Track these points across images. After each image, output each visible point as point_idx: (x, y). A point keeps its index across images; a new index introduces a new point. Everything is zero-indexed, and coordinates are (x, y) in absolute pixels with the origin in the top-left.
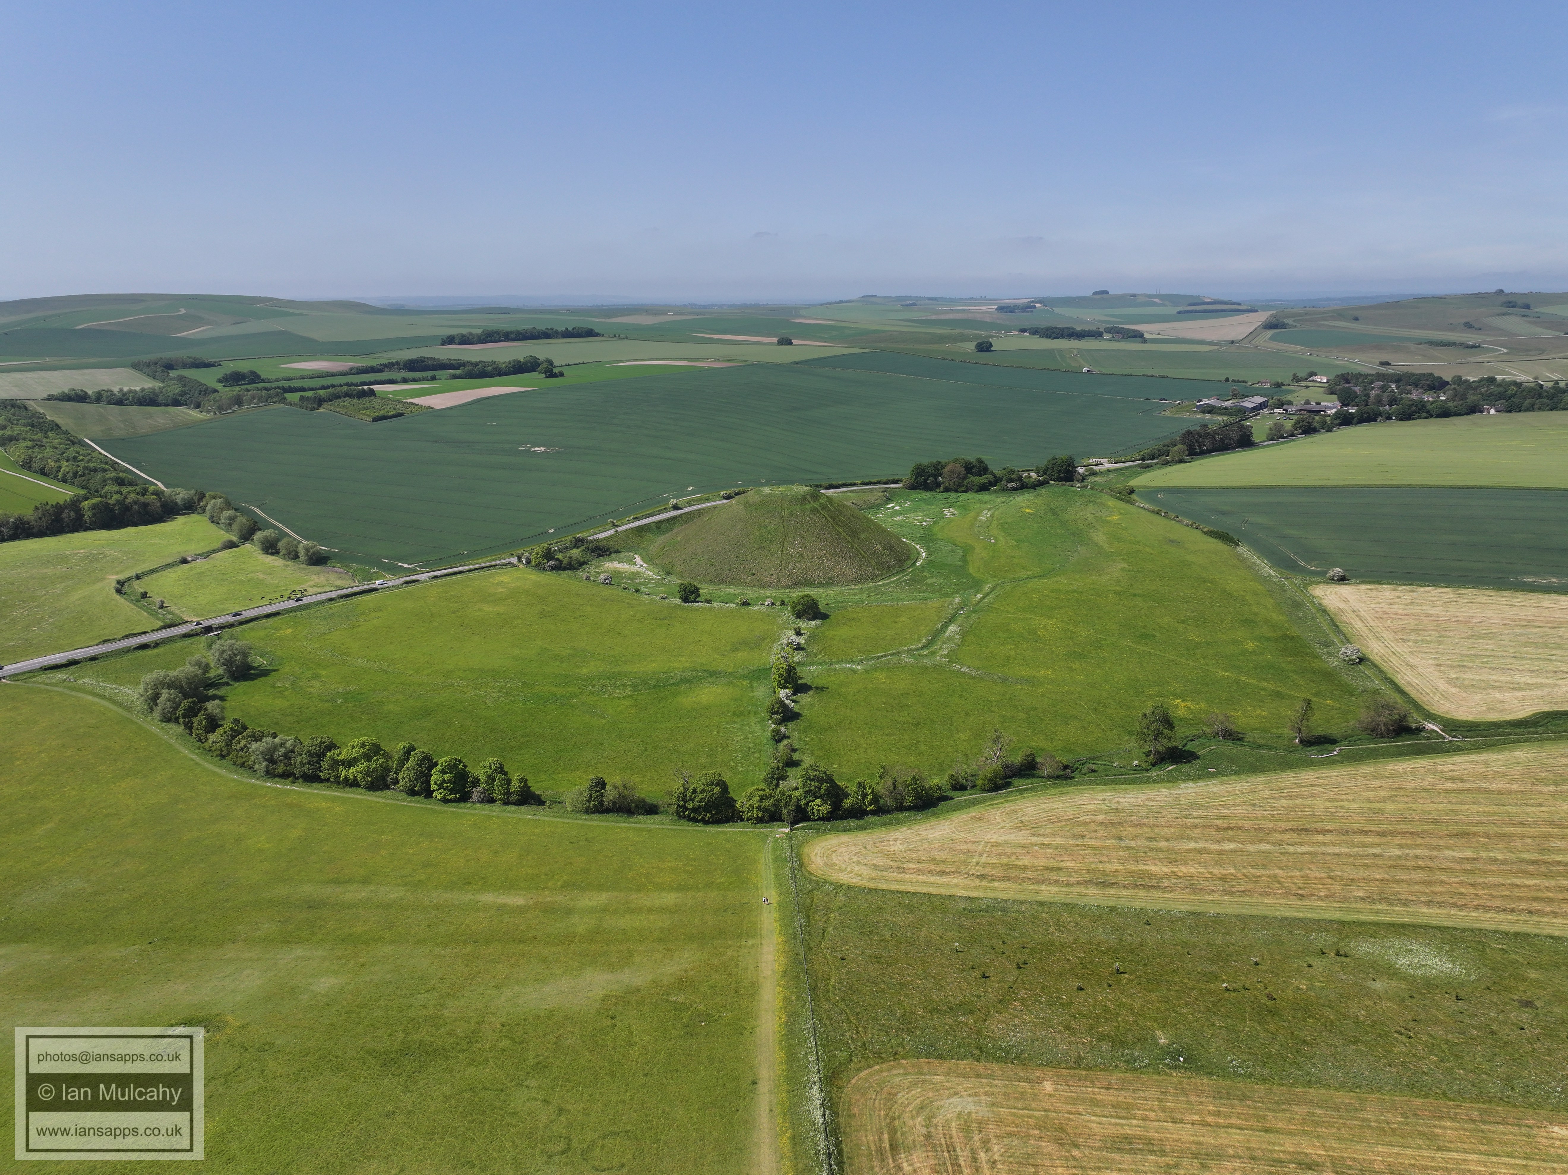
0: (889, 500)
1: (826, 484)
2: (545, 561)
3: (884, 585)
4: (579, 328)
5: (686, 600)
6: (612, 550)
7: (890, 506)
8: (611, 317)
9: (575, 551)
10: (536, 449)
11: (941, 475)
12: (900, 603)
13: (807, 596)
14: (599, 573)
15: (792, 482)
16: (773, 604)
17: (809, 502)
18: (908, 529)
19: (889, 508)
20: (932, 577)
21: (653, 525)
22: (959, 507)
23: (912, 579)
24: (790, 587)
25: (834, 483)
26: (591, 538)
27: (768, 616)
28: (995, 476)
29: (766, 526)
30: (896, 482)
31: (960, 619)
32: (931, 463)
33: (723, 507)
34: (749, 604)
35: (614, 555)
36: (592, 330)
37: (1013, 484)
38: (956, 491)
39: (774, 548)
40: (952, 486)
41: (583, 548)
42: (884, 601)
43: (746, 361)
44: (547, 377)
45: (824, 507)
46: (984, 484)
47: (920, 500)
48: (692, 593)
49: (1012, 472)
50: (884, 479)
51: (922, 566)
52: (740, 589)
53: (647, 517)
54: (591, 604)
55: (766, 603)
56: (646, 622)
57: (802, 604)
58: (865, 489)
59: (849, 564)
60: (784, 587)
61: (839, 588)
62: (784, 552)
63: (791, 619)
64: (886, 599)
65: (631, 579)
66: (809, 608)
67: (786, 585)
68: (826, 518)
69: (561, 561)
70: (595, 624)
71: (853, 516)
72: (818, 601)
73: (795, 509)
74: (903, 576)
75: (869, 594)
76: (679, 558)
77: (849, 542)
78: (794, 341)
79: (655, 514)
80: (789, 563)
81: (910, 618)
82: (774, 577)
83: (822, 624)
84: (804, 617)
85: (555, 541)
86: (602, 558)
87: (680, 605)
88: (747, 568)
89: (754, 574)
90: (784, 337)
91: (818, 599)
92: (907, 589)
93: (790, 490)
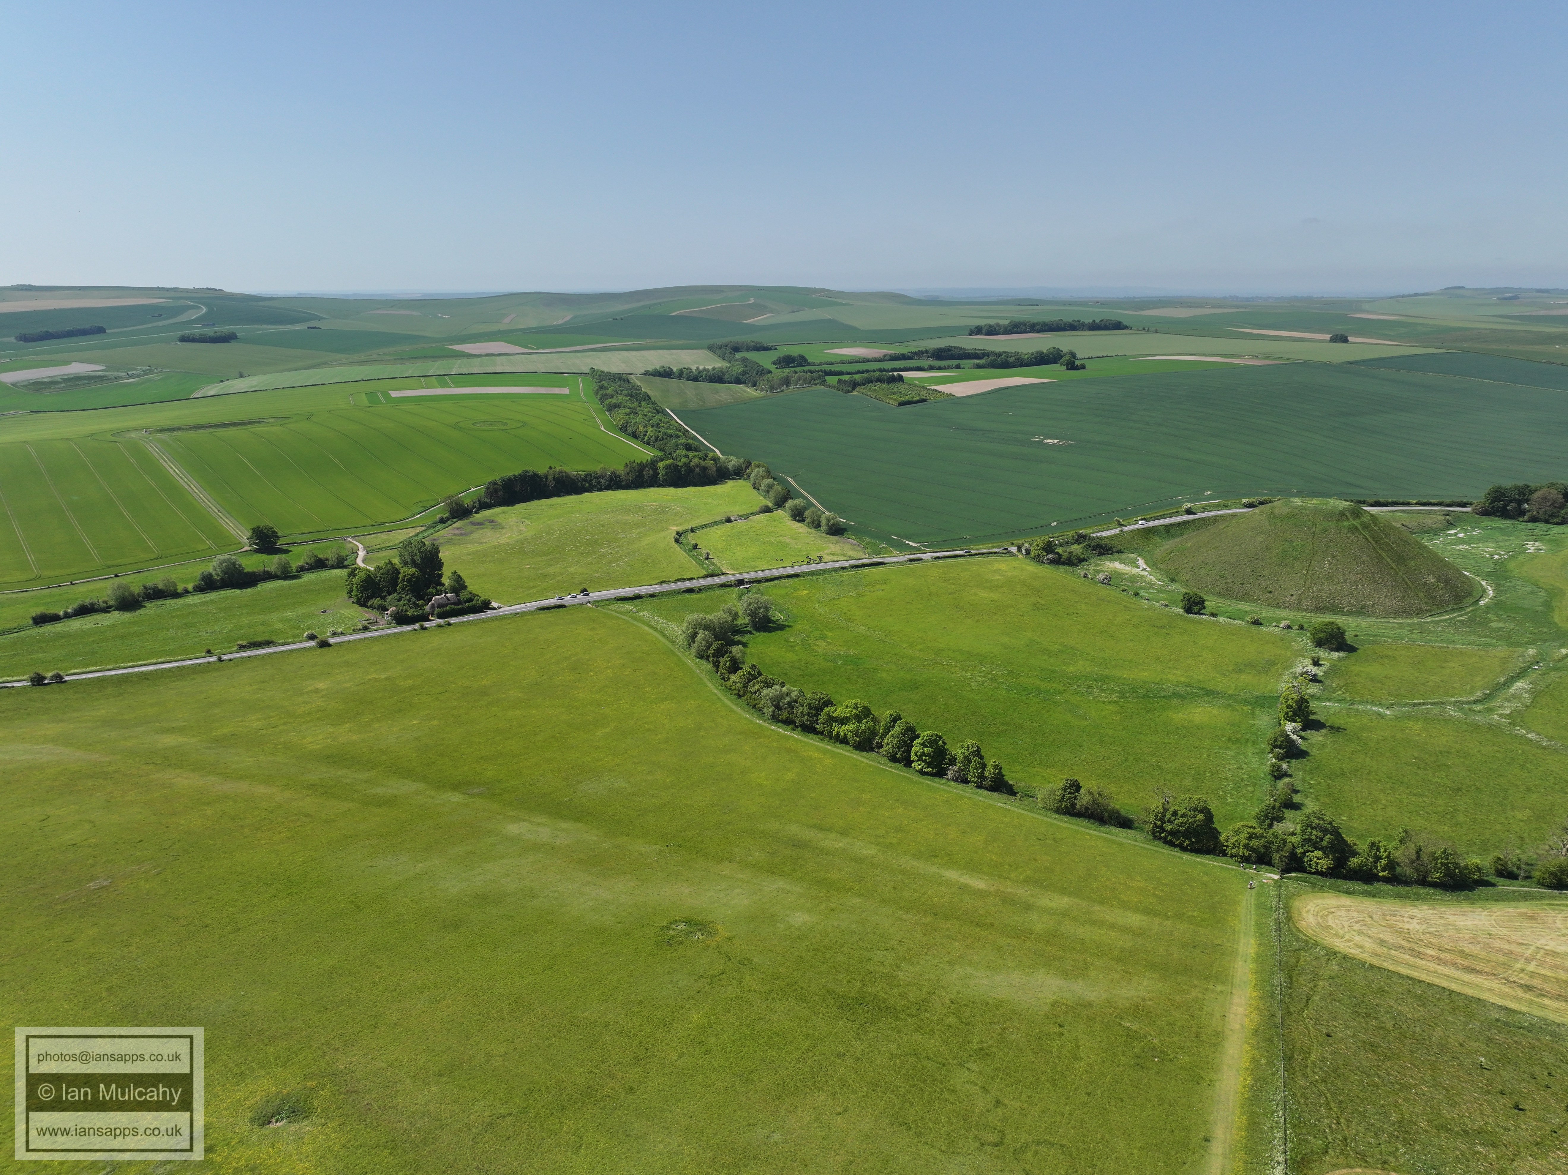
0: (1451, 525)
1: (1371, 500)
2: (1045, 554)
3: (1432, 622)
4: (1107, 320)
5: (1189, 610)
6: (1114, 550)
7: (1452, 532)
8: (1142, 310)
9: (1076, 546)
10: (1049, 441)
11: (1527, 501)
12: (1451, 646)
13: (1332, 623)
14: (1098, 572)
15: (1329, 496)
16: (1289, 627)
17: (1348, 519)
18: (1472, 562)
19: (1451, 535)
20: (1499, 621)
21: (1161, 528)
22: (1549, 541)
23: (1471, 620)
24: (1312, 611)
25: (1381, 500)
26: (1094, 535)
27: (1282, 639)
29: (1291, 541)
30: (1464, 505)
31: (1533, 676)
32: (1516, 487)
33: (1243, 515)
34: (1261, 624)
35: (1116, 555)
36: (1120, 322)
38: (1547, 522)
39: (1297, 565)
40: (1542, 516)
41: (1085, 544)
42: (1431, 641)
43: (1289, 359)
44: (1068, 369)
45: (1366, 527)
47: (1495, 528)
48: (1197, 604)
50: (1448, 501)
51: (1487, 606)
52: (1252, 606)
53: (1156, 519)
54: (1086, 603)
55: (1281, 626)
56: (1142, 628)
57: (1325, 632)
58: (1421, 510)
59: (1389, 594)
60: (1305, 610)
61: (1374, 619)
62: (1310, 572)
63: (1310, 646)
64: (1432, 639)
65: (1131, 582)
66: (1333, 637)
67: (1308, 609)
68: (1367, 539)
69: (1060, 556)
70: (1088, 623)
71: (1401, 540)
72: (1345, 631)
73: (1329, 526)
74: (1459, 616)
75: (1411, 631)
76: (1186, 565)
77: (1393, 568)
78: (1350, 339)
79: (1165, 516)
80: (1315, 584)
81: (1462, 665)
82: (1293, 598)
83: (1346, 657)
84: (1325, 646)
85: (1056, 535)
86: (1103, 557)
87: (1182, 615)
88: (1264, 584)
89: (1271, 592)
90: (1339, 333)
91: (1345, 628)
92: (1463, 631)
93: (1326, 504)
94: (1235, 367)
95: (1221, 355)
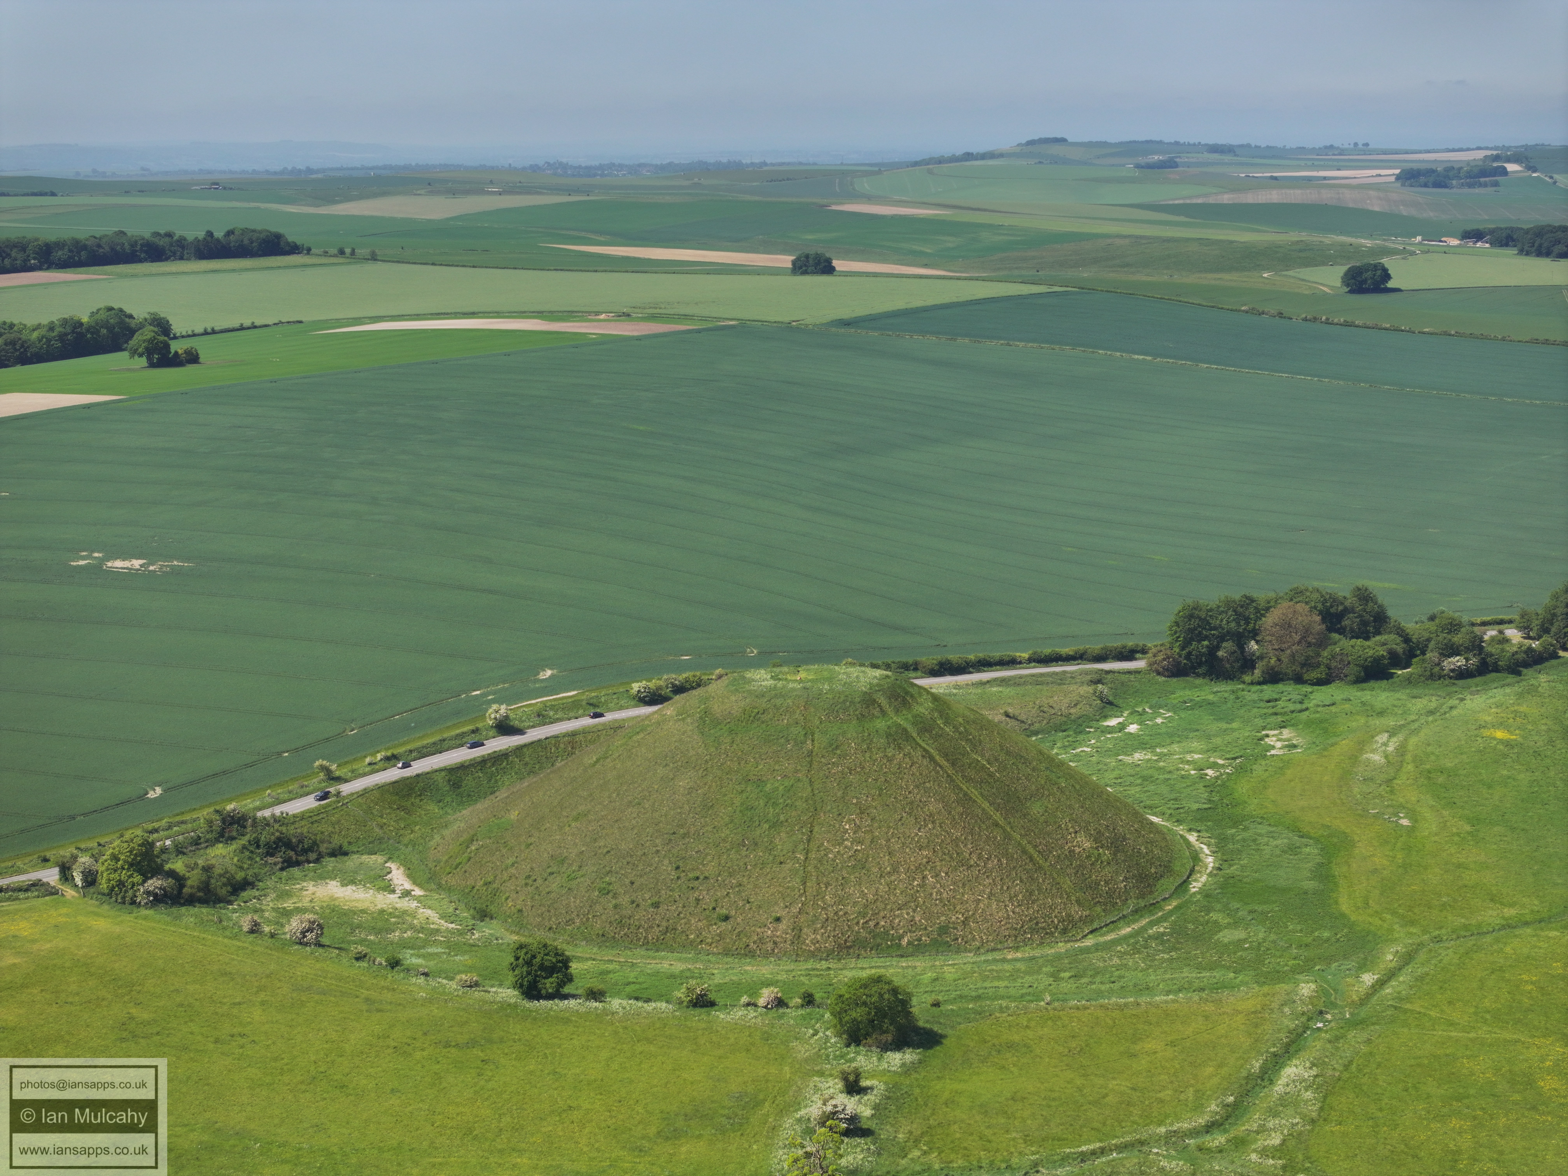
0: (1109, 705)
1: (930, 660)
2: (137, 878)
3: (1097, 947)
4: (245, 231)
5: (532, 991)
6: (323, 848)
7: (1113, 722)
8: (331, 200)
9: (220, 850)
10: (119, 564)
11: (1254, 634)
12: (1143, 1000)
13: (878, 980)
14: (287, 914)
15: (834, 656)
16: (780, 1003)
17: (883, 712)
18: (1164, 789)
19: (1110, 730)
20: (1235, 925)
21: (440, 778)
22: (1309, 724)
23: (1178, 931)
24: (829, 955)
25: (954, 657)
26: (267, 813)
27: (767, 1037)
28: (1407, 640)
29: (760, 782)
30: (1128, 655)
31: (1316, 1046)
32: (1229, 604)
33: (640, 725)
34: (712, 1004)
35: (330, 863)
36: (278, 237)
37: (1458, 661)
38: (1299, 680)
39: (782, 842)
40: (1286, 667)
41: (244, 841)
42: (1100, 994)
43: (704, 319)
44: (152, 365)
45: (925, 727)
46: (1377, 660)
47: (1199, 705)
48: (551, 970)
49: (1453, 626)
50: (1096, 647)
51: (1206, 894)
52: (686, 960)
53: (423, 753)
54: (263, 1003)
55: (762, 1002)
56: (418, 1055)
57: (865, 1004)
58: (1042, 675)
59: (997, 890)
60: (812, 955)
61: (970, 957)
62: (812, 855)
63: (833, 1046)
64: (1103, 987)
65: (378, 931)
66: (885, 1016)
67: (819, 950)
68: (932, 759)
69: (180, 880)
70: (276, 1059)
71: (1008, 753)
72: (910, 995)
73: (844, 733)
74: (1152, 924)
75: (1055, 976)
76: (513, 871)
77: (997, 825)
78: (839, 264)
79: (446, 745)
80: (827, 885)
81: (1173, 1044)
82: (782, 926)
83: (920, 1062)
84: (870, 1041)
85: (164, 823)
86: (295, 871)
87: (516, 1006)
88: (708, 900)
89: (726, 918)
90: (812, 251)
91: (910, 988)
92: (1163, 961)
93: (830, 680)
94: (578, 341)
95: (539, 314)
